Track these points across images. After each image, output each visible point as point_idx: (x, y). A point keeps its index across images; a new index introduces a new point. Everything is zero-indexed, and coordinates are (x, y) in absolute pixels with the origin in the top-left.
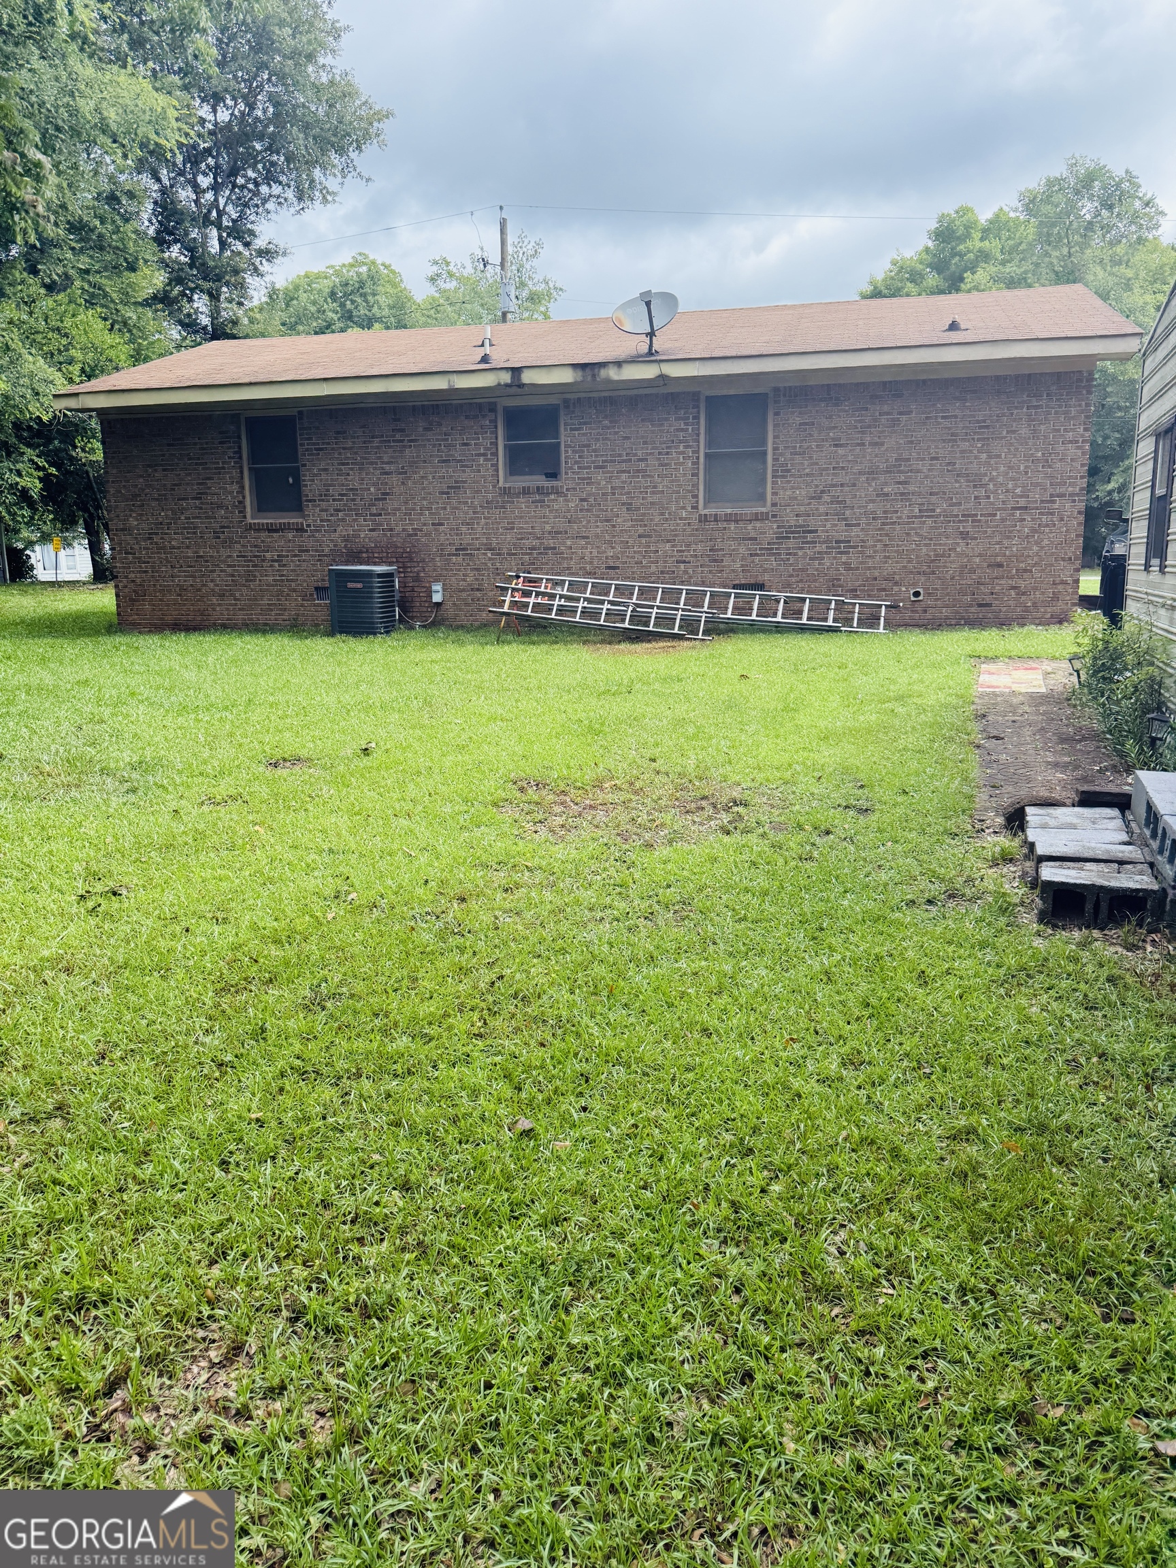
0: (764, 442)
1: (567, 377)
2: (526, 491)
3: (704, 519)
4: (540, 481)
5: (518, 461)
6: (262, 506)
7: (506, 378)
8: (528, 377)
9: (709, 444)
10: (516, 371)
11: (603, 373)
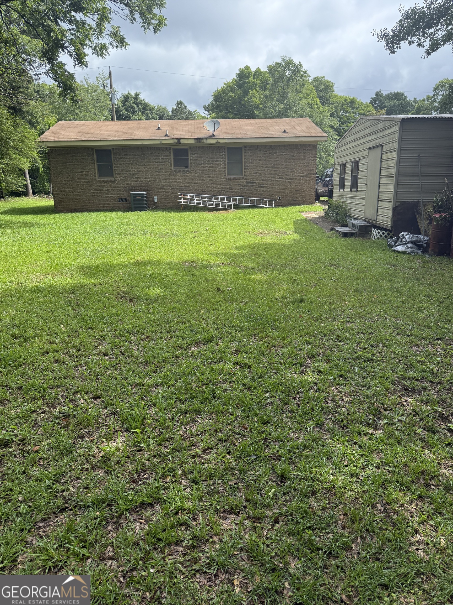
0: (241, 159)
1: (193, 142)
2: (180, 171)
3: (228, 179)
4: (183, 168)
5: (177, 163)
6: (100, 175)
7: (176, 141)
8: (182, 141)
9: (228, 160)
10: (179, 140)
11: (202, 141)
